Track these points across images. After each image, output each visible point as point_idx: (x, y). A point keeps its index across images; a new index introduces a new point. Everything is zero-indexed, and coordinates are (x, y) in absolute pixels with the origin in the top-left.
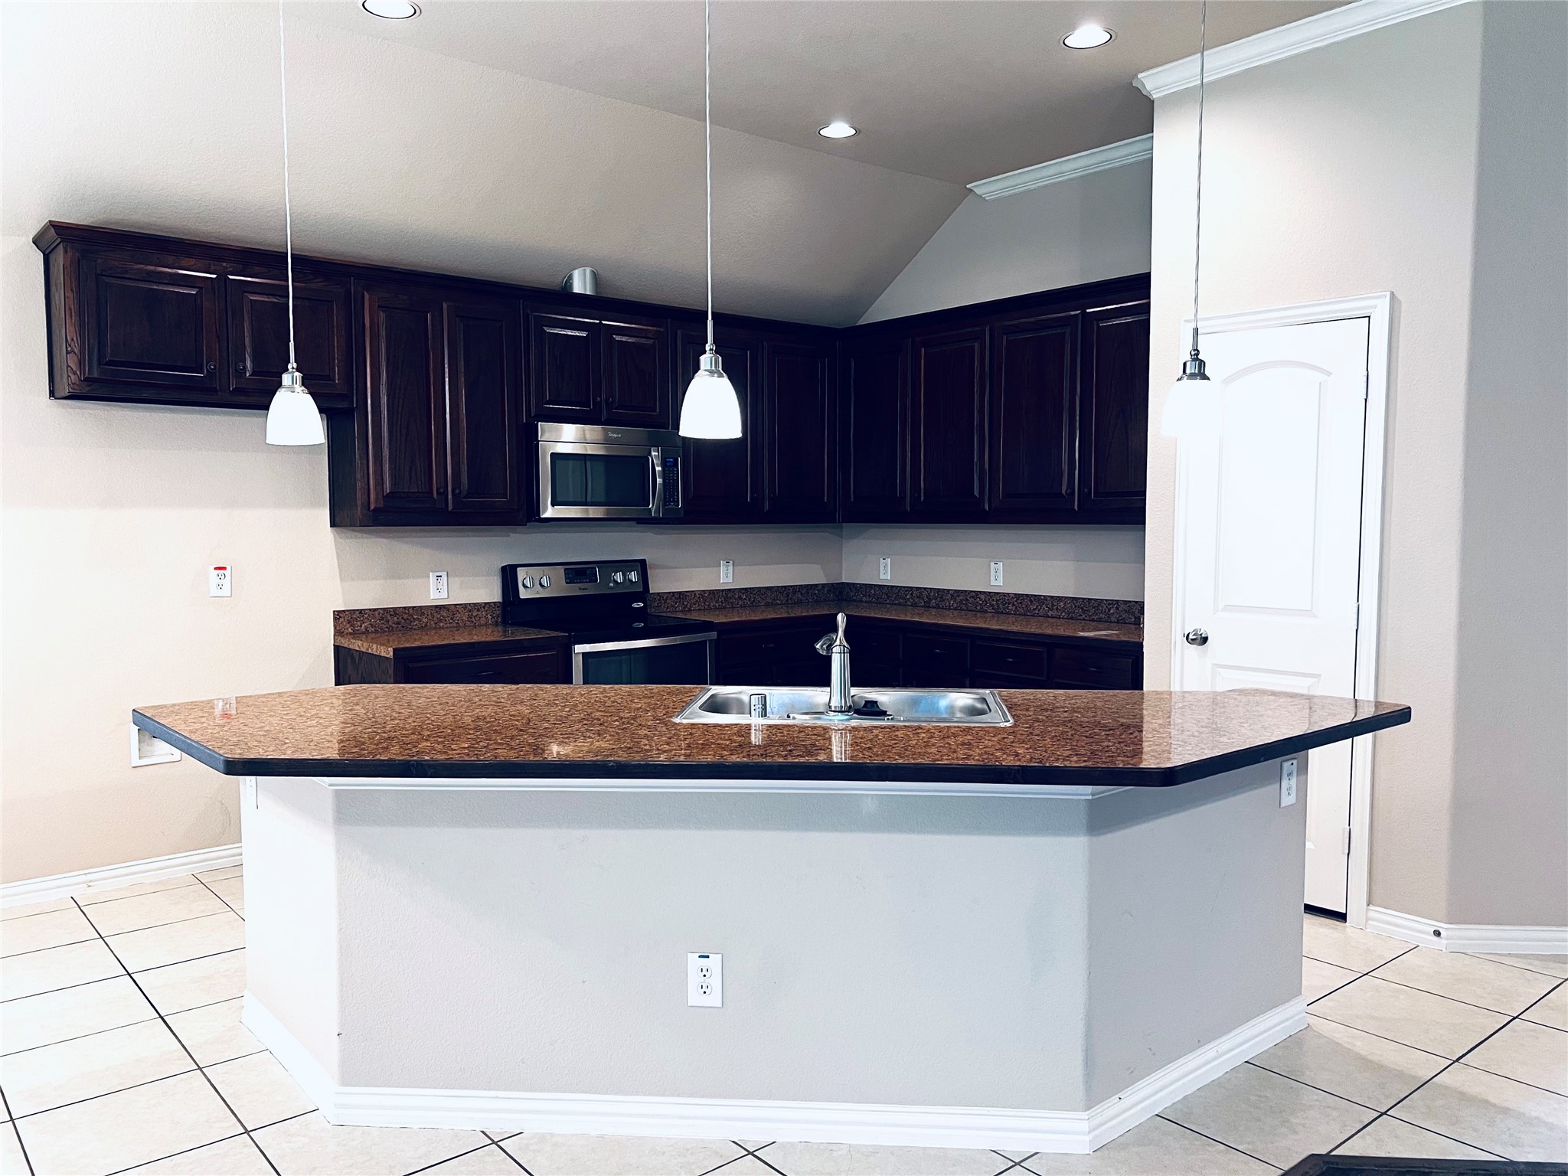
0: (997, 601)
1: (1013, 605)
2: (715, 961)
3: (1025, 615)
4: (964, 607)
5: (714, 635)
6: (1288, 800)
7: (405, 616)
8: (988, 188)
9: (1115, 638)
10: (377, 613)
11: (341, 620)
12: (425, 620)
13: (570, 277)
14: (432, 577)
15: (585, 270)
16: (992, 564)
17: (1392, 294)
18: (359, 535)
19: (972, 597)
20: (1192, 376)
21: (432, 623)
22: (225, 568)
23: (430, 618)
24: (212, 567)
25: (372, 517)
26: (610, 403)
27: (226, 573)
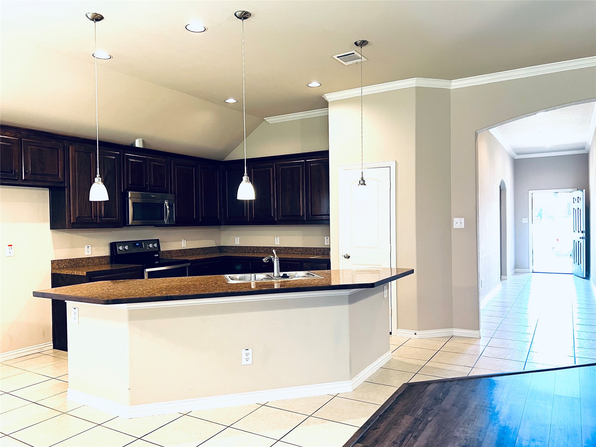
0: (278, 249)
1: (283, 251)
2: (250, 351)
3: (287, 253)
4: (266, 252)
5: (189, 264)
6: (385, 296)
7: (77, 262)
8: (270, 120)
9: (319, 258)
10: (67, 261)
11: (54, 264)
13: (135, 142)
14: (86, 248)
15: (140, 139)
16: (275, 238)
17: (396, 161)
18: (60, 232)
19: (269, 249)
20: (362, 184)
21: (86, 264)
22: (11, 246)
23: (86, 262)
24: (7, 245)
25: (72, 225)
26: (150, 185)
27: (13, 247)
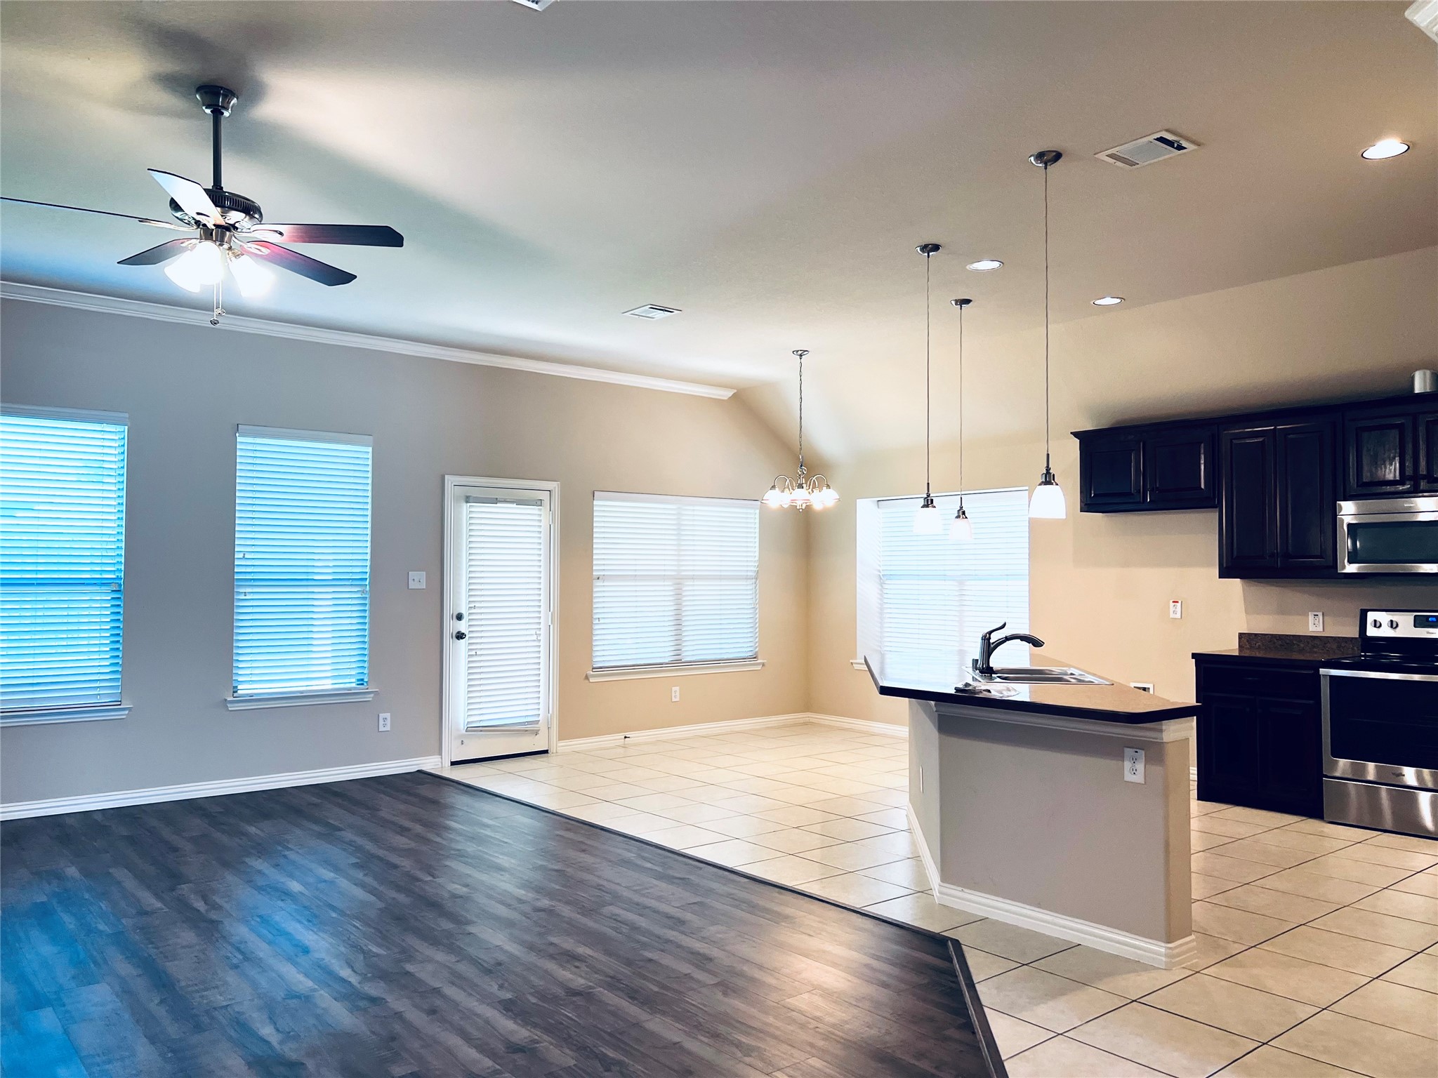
7: (1288, 641)
10: (1267, 637)
11: (1244, 639)
12: (1302, 645)
13: (1413, 380)
14: (1311, 617)
15: (1425, 369)
22: (1177, 602)
23: (1306, 643)
24: (1171, 601)
25: (1225, 573)
26: (1424, 477)
27: (1179, 605)
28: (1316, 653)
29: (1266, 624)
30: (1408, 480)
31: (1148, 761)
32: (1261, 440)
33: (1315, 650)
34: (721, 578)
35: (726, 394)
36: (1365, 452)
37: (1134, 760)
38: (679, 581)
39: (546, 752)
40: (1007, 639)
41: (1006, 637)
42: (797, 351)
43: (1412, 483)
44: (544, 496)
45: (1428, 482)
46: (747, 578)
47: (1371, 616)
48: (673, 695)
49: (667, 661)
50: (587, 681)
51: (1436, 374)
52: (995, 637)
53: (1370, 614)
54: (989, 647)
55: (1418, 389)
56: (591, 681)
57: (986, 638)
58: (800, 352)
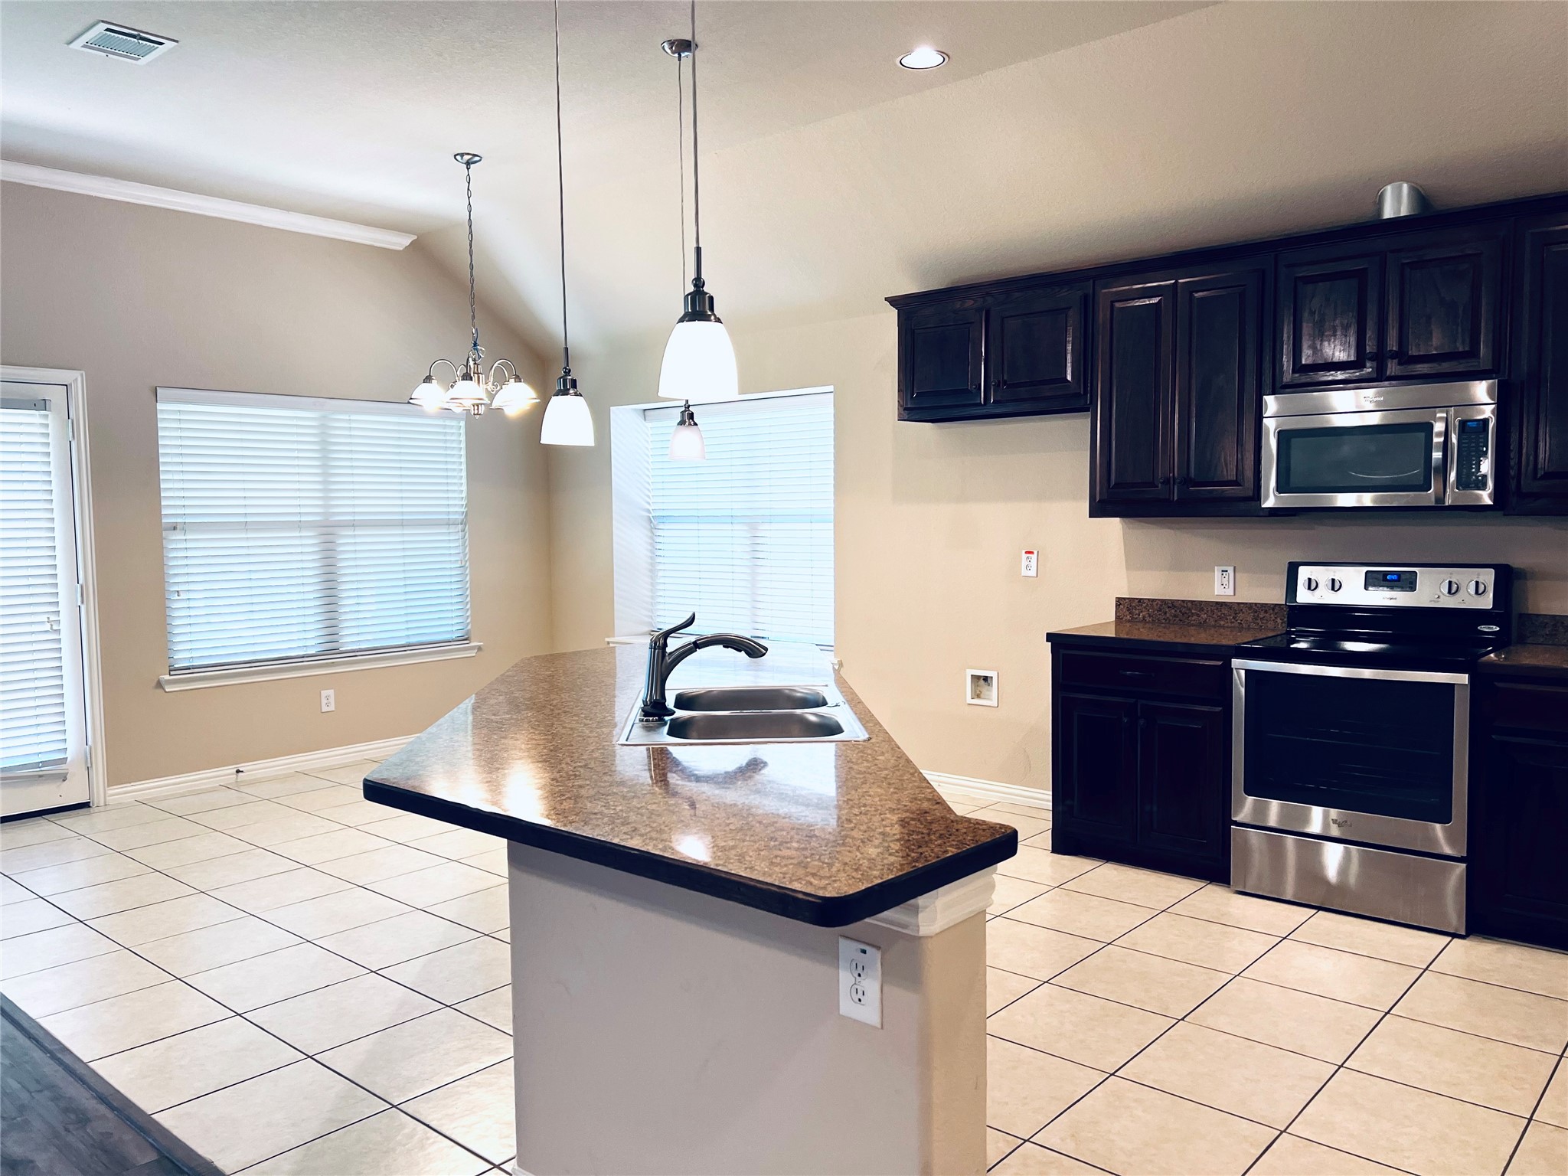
5: (1465, 677)
7: (1184, 610)
10: (1155, 603)
11: (1121, 607)
12: (1205, 616)
13: (1379, 199)
14: (1217, 572)
21: (1212, 620)
22: (1034, 552)
23: (1209, 613)
24: (1024, 552)
25: (1100, 508)
26: (1394, 355)
27: (1034, 557)
28: (1223, 627)
29: (1154, 585)
30: (1371, 359)
31: (889, 976)
32: (1155, 300)
33: (1222, 623)
34: (402, 524)
35: (401, 242)
36: (1306, 315)
37: (860, 970)
38: (328, 531)
39: (85, 805)
40: (697, 646)
41: (695, 643)
42: (462, 155)
43: (1375, 364)
44: (56, 395)
45: (1400, 364)
46: (449, 523)
47: (1304, 572)
48: (324, 701)
49: (313, 651)
50: (160, 691)
51: (1414, 187)
52: (673, 644)
53: (1301, 569)
54: (663, 663)
55: (1388, 213)
56: (167, 690)
57: (659, 645)
58: (467, 157)
